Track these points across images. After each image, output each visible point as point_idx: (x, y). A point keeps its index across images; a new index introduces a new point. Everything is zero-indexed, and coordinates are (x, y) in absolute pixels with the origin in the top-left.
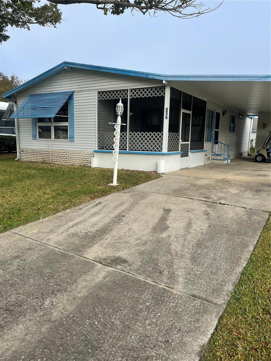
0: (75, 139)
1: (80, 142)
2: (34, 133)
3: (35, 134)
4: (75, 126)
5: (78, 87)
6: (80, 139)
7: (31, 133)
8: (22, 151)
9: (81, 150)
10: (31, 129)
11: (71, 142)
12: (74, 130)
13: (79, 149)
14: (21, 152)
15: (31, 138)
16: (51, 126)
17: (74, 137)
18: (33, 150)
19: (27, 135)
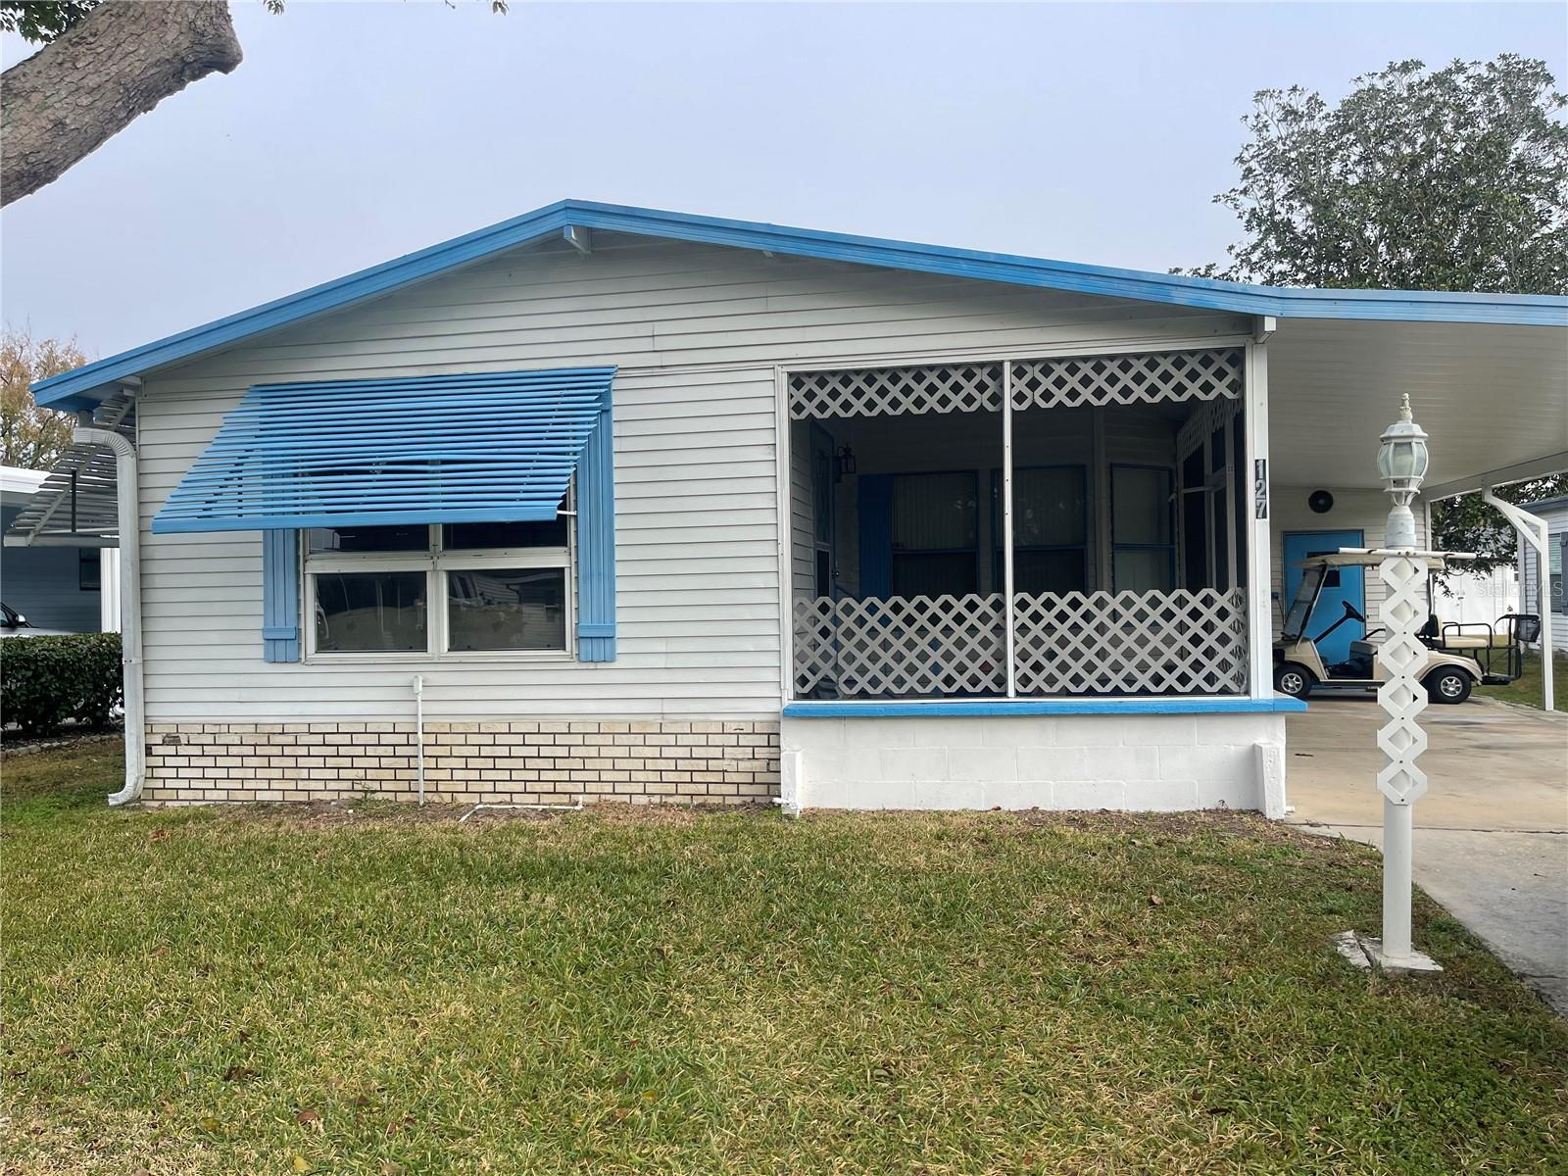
0: (620, 647)
1: (660, 661)
2: (280, 623)
3: (292, 625)
4: (619, 570)
5: (647, 345)
6: (661, 646)
7: (259, 623)
8: (172, 740)
9: (668, 707)
10: (259, 594)
11: (592, 666)
12: (612, 593)
13: (655, 707)
14: (156, 750)
15: (260, 652)
16: (425, 573)
17: (617, 636)
18: (267, 729)
19: (214, 638)
